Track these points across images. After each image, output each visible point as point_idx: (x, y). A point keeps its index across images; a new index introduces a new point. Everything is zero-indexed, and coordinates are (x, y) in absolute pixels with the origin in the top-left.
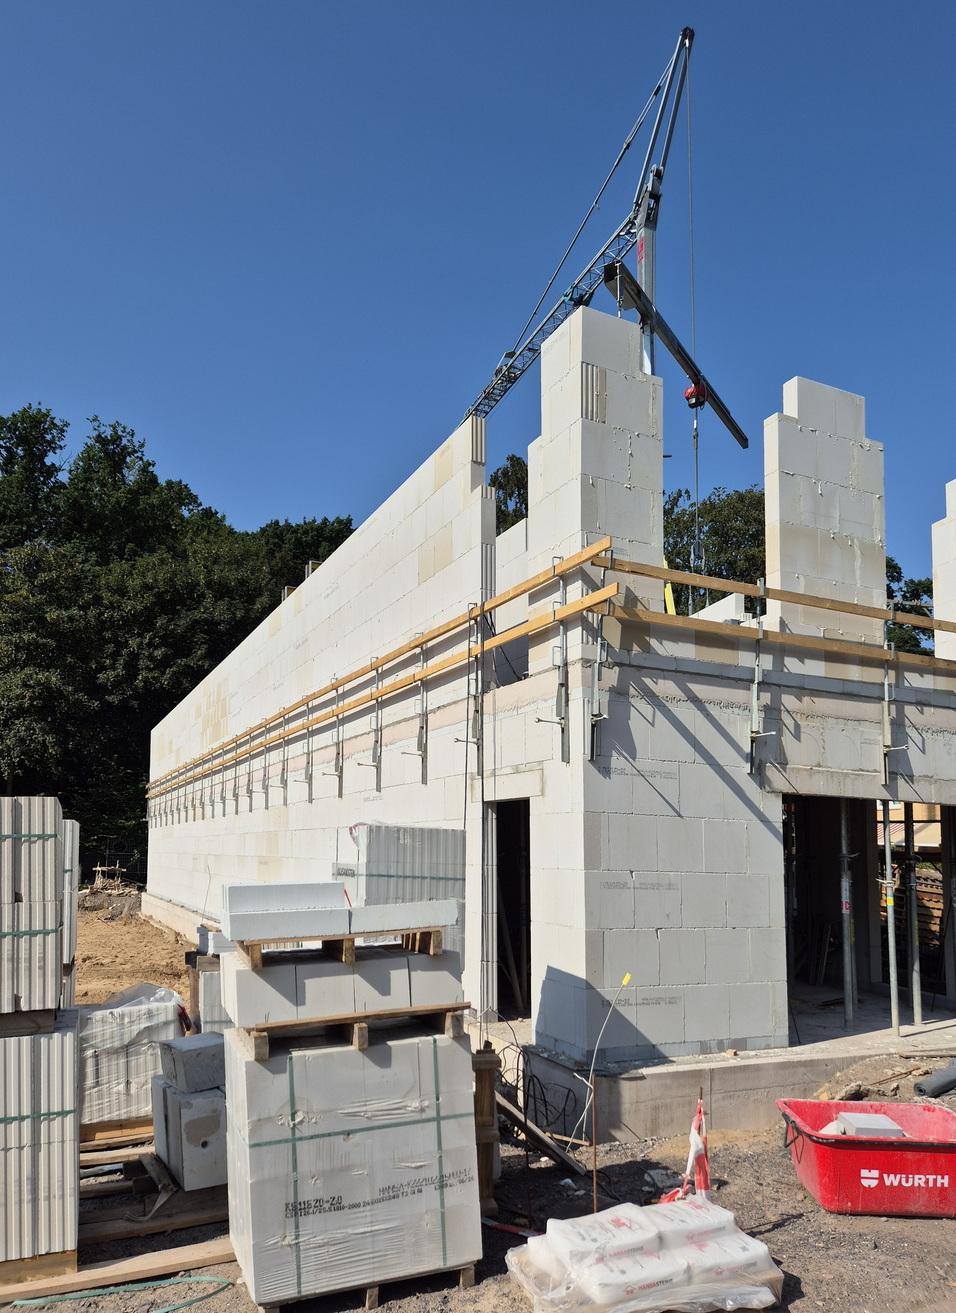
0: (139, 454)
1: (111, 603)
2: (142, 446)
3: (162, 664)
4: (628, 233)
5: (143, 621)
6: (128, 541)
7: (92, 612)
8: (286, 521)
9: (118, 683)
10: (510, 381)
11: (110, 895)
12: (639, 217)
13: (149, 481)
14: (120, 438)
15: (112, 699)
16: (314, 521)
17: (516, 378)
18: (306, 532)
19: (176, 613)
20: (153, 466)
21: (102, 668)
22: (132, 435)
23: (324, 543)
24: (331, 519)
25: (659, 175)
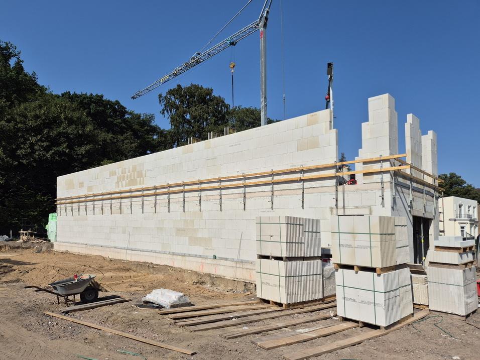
0: (17, 57)
1: (21, 121)
2: (19, 53)
3: (47, 149)
4: (255, 27)
5: (37, 131)
6: (14, 93)
7: (12, 124)
8: (74, 92)
9: (26, 156)
10: (197, 62)
11: (33, 243)
12: (261, 24)
13: (19, 68)
14: (9, 48)
15: (25, 162)
16: (86, 94)
17: (200, 62)
18: (84, 98)
19: (52, 129)
20: (23, 62)
21: (18, 148)
22: (15, 48)
23: (93, 104)
24: (94, 94)
25: (268, 12)
